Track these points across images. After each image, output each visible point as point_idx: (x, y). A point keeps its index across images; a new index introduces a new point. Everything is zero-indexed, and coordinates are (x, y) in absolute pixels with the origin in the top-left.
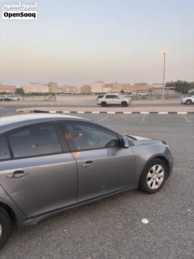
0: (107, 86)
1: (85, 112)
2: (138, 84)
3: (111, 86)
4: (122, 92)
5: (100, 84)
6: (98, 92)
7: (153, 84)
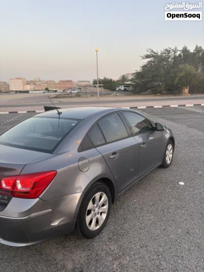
0: (28, 83)
1: (28, 112)
2: (63, 82)
3: (34, 83)
4: (47, 89)
5: (20, 81)
6: (19, 90)
7: (79, 81)
